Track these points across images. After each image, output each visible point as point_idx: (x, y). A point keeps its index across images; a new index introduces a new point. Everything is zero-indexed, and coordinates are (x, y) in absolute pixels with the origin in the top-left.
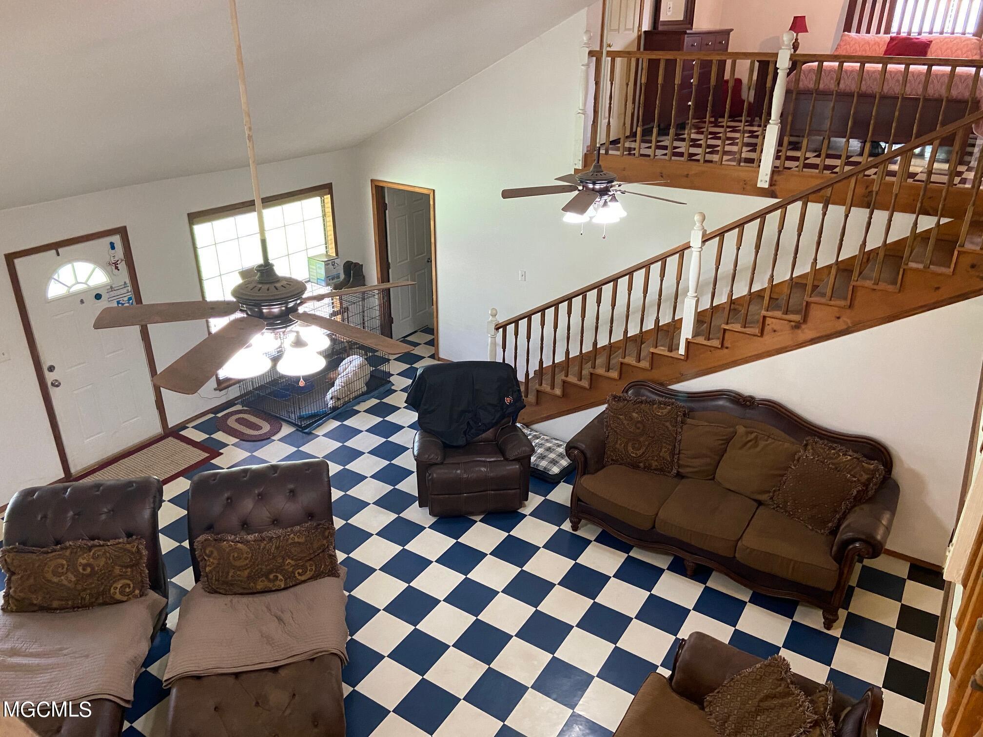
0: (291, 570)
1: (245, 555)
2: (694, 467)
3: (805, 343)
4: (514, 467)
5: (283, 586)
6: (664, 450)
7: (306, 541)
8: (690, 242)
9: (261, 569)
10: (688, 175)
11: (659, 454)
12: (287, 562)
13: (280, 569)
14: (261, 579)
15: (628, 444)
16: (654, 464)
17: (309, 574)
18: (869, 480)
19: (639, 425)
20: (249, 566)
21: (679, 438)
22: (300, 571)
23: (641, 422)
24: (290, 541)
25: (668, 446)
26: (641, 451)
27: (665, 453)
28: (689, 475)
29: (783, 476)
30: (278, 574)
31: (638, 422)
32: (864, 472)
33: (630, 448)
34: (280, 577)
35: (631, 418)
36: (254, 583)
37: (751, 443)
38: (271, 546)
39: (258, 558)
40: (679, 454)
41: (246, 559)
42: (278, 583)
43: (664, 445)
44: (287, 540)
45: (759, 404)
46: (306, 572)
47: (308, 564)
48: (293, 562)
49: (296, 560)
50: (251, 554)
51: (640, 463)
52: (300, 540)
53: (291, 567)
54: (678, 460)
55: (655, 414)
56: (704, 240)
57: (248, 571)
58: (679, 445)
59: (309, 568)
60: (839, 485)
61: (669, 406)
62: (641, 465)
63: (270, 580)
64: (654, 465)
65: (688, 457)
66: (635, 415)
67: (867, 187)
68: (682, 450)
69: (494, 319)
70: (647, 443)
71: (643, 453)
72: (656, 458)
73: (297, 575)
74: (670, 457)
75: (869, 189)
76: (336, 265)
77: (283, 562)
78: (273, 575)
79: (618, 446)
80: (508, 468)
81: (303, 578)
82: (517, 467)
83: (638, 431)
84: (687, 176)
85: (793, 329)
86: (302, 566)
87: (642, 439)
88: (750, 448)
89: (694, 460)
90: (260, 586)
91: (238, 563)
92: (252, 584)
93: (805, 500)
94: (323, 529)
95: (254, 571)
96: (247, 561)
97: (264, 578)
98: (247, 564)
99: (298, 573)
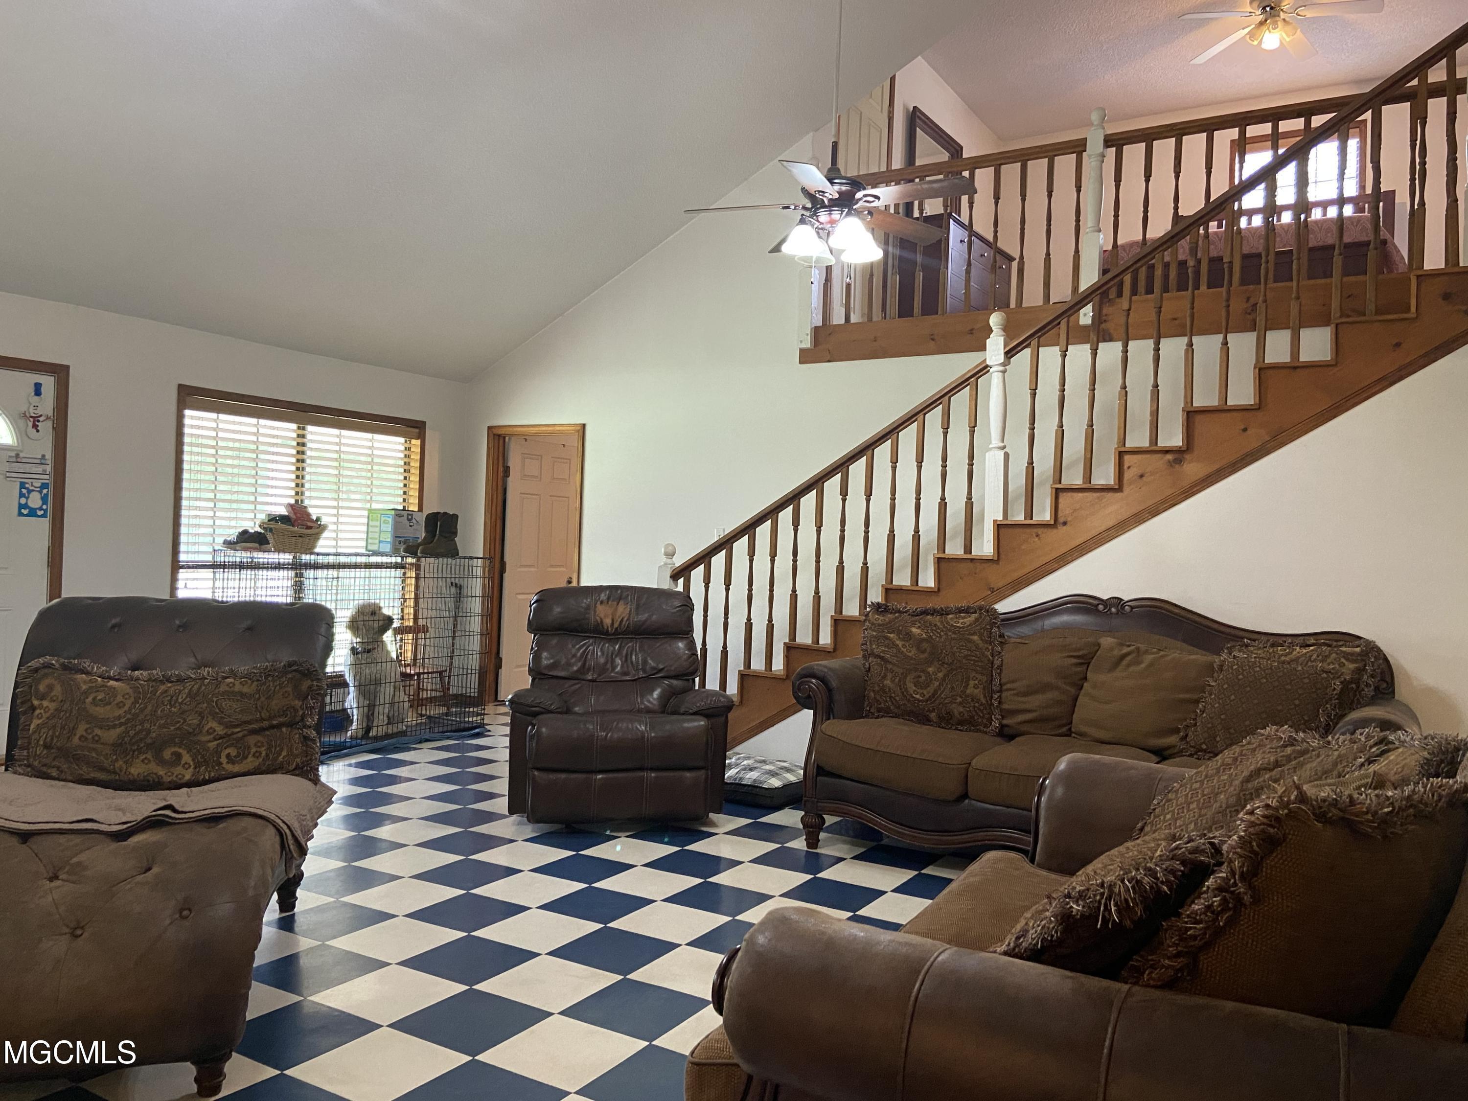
0: (212, 745)
1: (119, 698)
2: (1029, 711)
3: (1195, 486)
4: (696, 724)
5: (188, 777)
6: (972, 683)
7: (258, 691)
8: (986, 359)
9: (149, 732)
10: (972, 330)
11: (964, 692)
12: (210, 725)
13: (187, 738)
14: (142, 757)
15: (906, 677)
16: (957, 710)
17: (251, 763)
18: (1360, 671)
19: (925, 645)
20: (123, 720)
21: (997, 662)
22: (233, 752)
23: (929, 640)
24: (223, 688)
25: (979, 676)
26: (931, 689)
27: (974, 689)
28: (1024, 728)
29: (1197, 702)
30: (181, 751)
31: (924, 640)
32: (1347, 660)
33: (911, 687)
34: (186, 758)
35: (909, 636)
36: (126, 762)
37: (1129, 658)
38: (180, 691)
39: (146, 707)
40: (1000, 691)
41: (120, 705)
42: (179, 770)
43: (973, 674)
44: (217, 686)
45: (1132, 607)
46: (246, 758)
47: (252, 740)
48: (220, 730)
49: (227, 726)
50: (132, 699)
51: (931, 712)
52: (245, 689)
53: (215, 739)
54: (1000, 703)
55: (952, 626)
56: (1007, 349)
57: (119, 730)
58: (1000, 674)
59: (253, 750)
60: (1306, 681)
61: (975, 612)
62: (933, 715)
63: (162, 762)
64: (956, 712)
65: (1017, 695)
66: (914, 630)
67: (1248, 299)
68: (1005, 684)
69: (669, 561)
70: (940, 675)
71: (935, 692)
72: (959, 699)
73: (224, 760)
74: (985, 696)
75: (1252, 301)
76: (414, 521)
77: (199, 725)
78: (173, 750)
79: (887, 682)
80: (686, 725)
81: (236, 768)
82: (702, 723)
83: (922, 656)
84: (971, 332)
85: (1171, 466)
86: (238, 740)
87: (930, 670)
88: (1128, 666)
89: (1030, 698)
90: (137, 770)
91: (100, 711)
92: (121, 763)
93: (1247, 723)
94: (298, 676)
95: (132, 733)
96: (121, 712)
97: (149, 756)
98: (119, 717)
99: (228, 756)
